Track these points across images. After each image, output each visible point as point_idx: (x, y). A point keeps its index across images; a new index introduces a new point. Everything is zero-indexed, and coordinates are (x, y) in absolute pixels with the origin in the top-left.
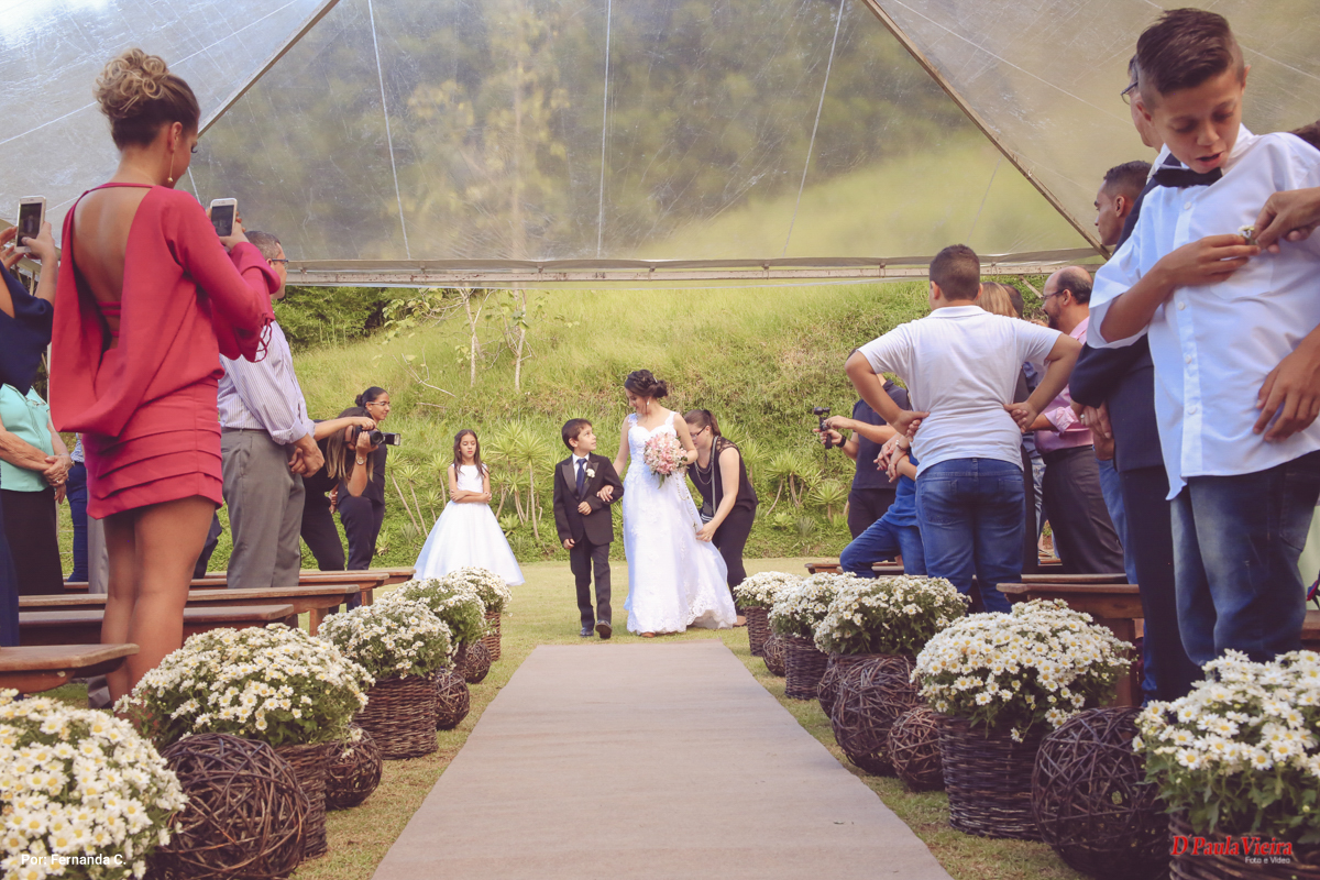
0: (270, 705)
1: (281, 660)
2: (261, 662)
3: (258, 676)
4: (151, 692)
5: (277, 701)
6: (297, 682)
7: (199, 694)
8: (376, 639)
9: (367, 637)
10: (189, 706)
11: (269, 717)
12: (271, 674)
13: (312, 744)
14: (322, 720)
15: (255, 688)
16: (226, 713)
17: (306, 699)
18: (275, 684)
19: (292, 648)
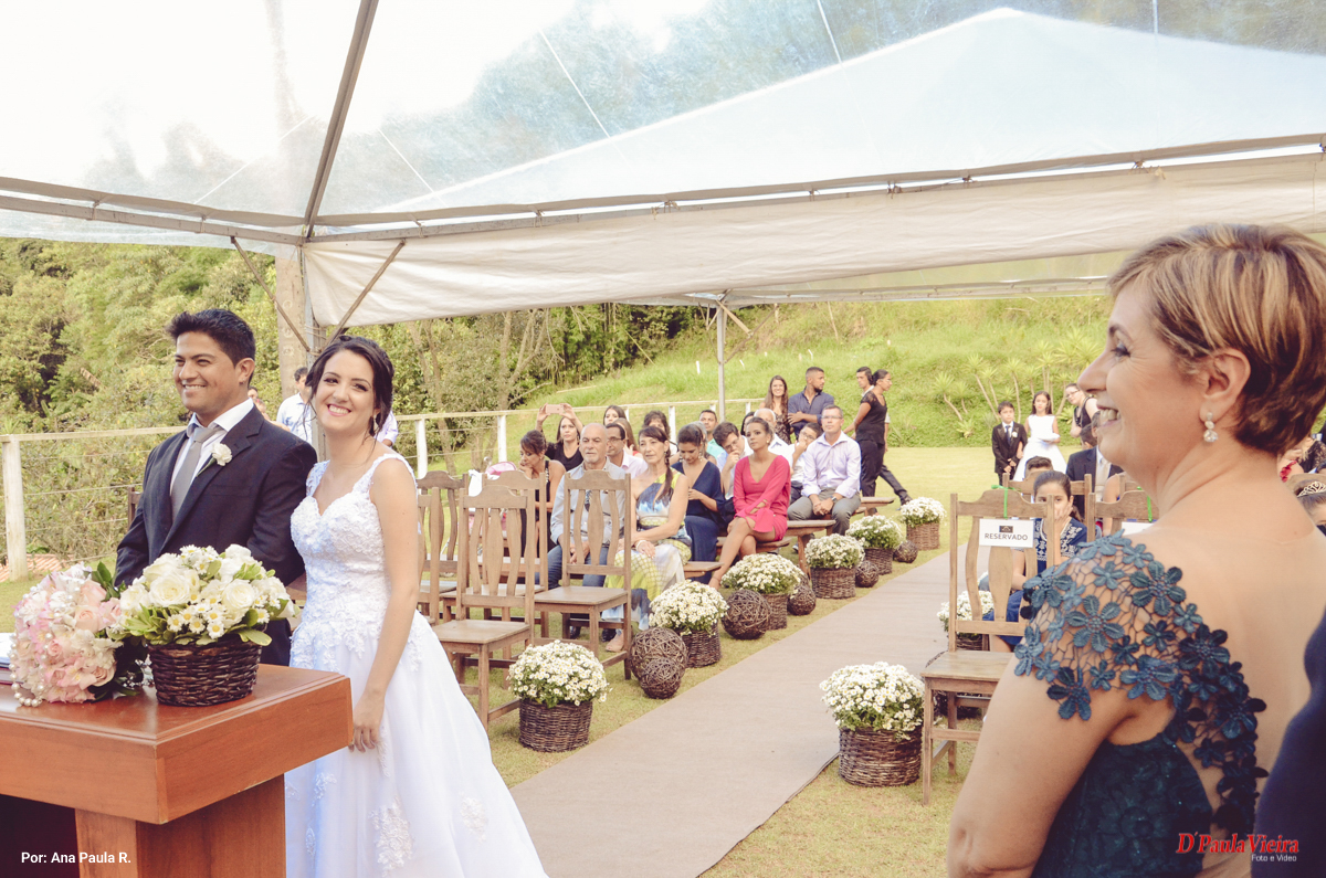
0: (765, 581)
1: (770, 567)
2: (763, 567)
3: (762, 572)
4: (732, 575)
5: (768, 580)
6: (774, 575)
7: (745, 576)
8: (827, 552)
9: (823, 551)
10: (742, 580)
11: (765, 585)
12: (766, 571)
13: (781, 593)
14: (785, 587)
15: (761, 576)
16: (751, 584)
17: (777, 580)
18: (767, 574)
19: (773, 563)
